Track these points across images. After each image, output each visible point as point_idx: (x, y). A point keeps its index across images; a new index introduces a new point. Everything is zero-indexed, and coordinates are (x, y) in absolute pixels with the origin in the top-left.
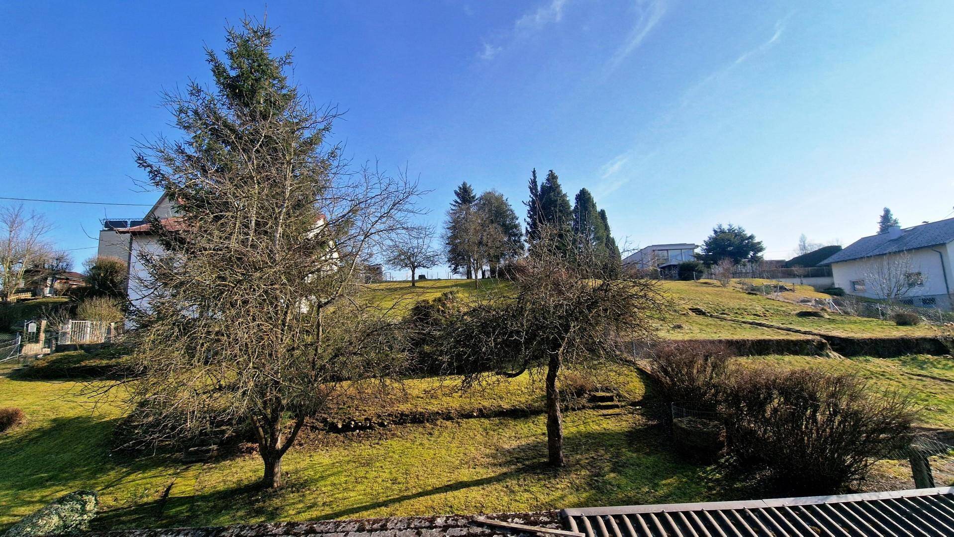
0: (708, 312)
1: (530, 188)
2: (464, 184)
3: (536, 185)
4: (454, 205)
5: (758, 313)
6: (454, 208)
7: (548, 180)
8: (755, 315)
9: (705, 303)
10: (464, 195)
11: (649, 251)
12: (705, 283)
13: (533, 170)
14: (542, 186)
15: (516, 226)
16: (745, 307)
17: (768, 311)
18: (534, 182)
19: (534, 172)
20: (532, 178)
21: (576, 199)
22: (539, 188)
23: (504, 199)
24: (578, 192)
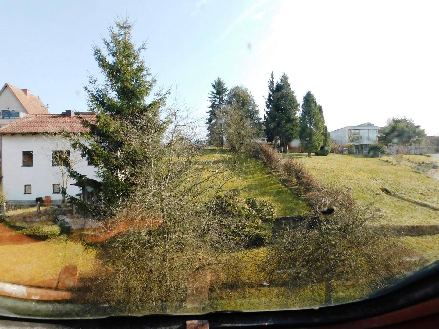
0: (393, 192)
1: (269, 86)
2: (219, 79)
3: (273, 84)
4: (212, 95)
5: (423, 193)
6: (211, 96)
7: (281, 80)
8: (421, 194)
9: (390, 184)
10: (219, 87)
11: (347, 130)
12: (386, 161)
13: (271, 73)
14: (277, 83)
15: (257, 112)
16: (415, 188)
17: (429, 191)
18: (272, 82)
19: (272, 74)
20: (271, 79)
21: (304, 99)
22: (275, 86)
23: (248, 92)
24: (305, 94)
